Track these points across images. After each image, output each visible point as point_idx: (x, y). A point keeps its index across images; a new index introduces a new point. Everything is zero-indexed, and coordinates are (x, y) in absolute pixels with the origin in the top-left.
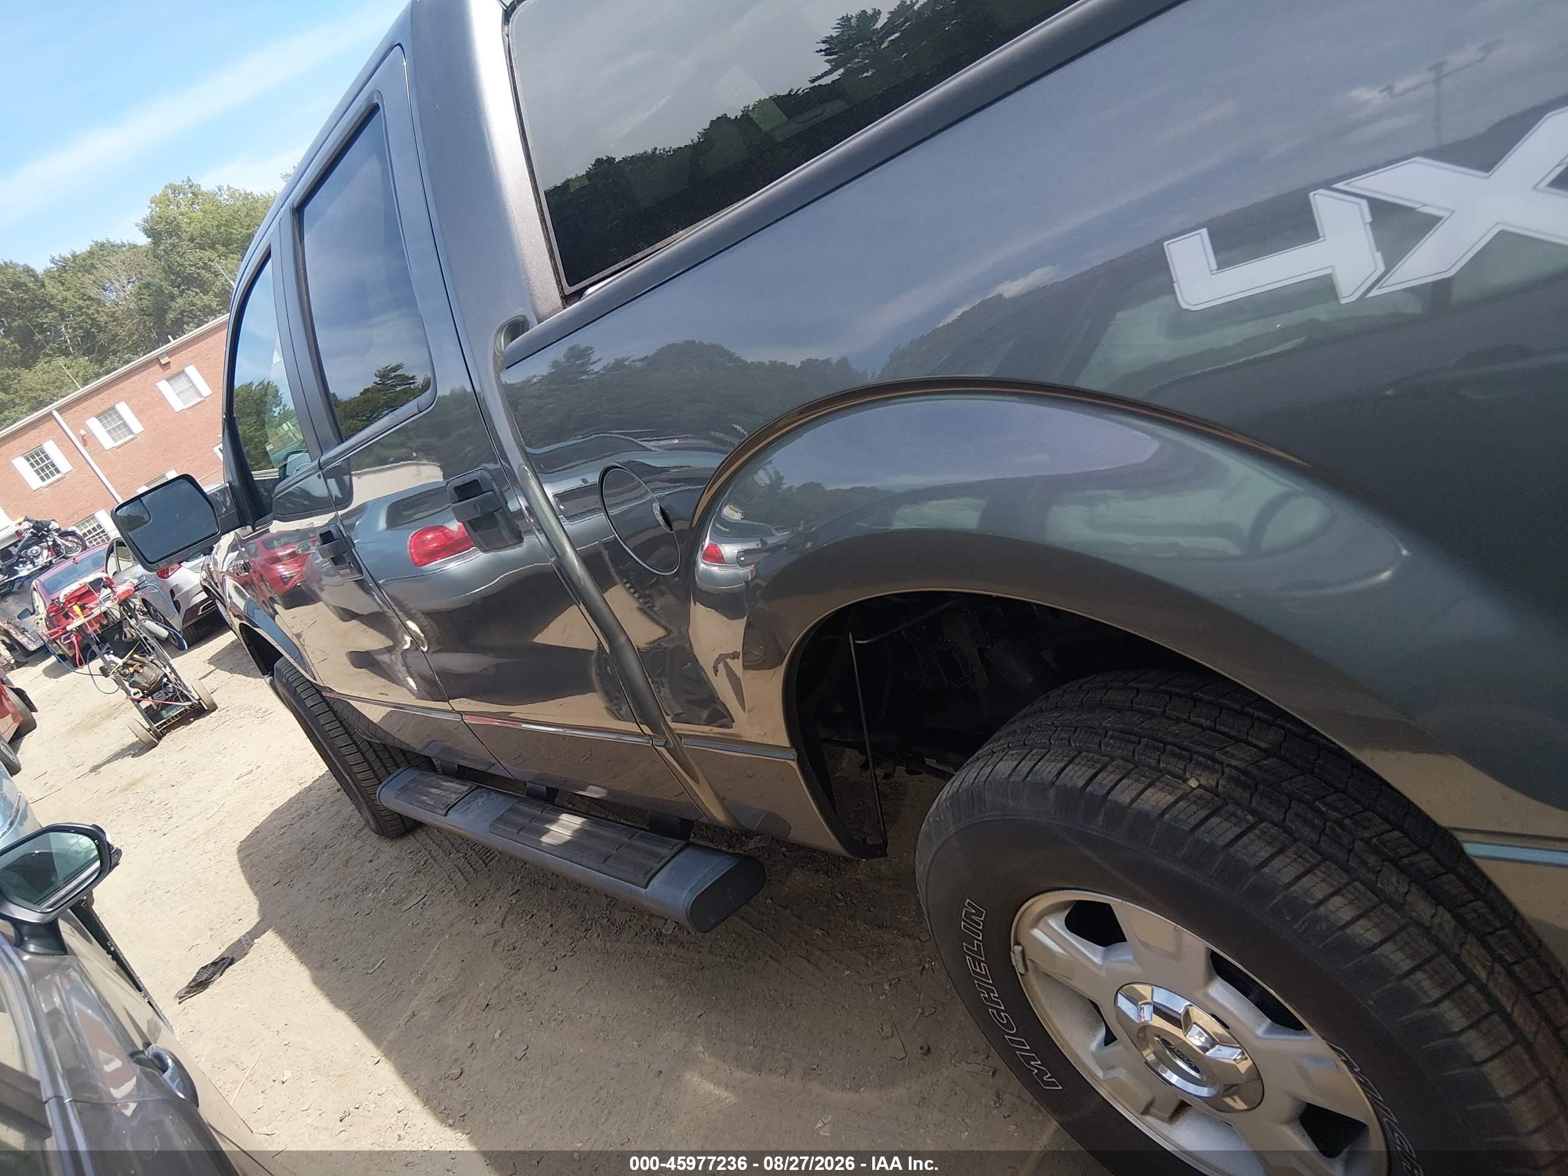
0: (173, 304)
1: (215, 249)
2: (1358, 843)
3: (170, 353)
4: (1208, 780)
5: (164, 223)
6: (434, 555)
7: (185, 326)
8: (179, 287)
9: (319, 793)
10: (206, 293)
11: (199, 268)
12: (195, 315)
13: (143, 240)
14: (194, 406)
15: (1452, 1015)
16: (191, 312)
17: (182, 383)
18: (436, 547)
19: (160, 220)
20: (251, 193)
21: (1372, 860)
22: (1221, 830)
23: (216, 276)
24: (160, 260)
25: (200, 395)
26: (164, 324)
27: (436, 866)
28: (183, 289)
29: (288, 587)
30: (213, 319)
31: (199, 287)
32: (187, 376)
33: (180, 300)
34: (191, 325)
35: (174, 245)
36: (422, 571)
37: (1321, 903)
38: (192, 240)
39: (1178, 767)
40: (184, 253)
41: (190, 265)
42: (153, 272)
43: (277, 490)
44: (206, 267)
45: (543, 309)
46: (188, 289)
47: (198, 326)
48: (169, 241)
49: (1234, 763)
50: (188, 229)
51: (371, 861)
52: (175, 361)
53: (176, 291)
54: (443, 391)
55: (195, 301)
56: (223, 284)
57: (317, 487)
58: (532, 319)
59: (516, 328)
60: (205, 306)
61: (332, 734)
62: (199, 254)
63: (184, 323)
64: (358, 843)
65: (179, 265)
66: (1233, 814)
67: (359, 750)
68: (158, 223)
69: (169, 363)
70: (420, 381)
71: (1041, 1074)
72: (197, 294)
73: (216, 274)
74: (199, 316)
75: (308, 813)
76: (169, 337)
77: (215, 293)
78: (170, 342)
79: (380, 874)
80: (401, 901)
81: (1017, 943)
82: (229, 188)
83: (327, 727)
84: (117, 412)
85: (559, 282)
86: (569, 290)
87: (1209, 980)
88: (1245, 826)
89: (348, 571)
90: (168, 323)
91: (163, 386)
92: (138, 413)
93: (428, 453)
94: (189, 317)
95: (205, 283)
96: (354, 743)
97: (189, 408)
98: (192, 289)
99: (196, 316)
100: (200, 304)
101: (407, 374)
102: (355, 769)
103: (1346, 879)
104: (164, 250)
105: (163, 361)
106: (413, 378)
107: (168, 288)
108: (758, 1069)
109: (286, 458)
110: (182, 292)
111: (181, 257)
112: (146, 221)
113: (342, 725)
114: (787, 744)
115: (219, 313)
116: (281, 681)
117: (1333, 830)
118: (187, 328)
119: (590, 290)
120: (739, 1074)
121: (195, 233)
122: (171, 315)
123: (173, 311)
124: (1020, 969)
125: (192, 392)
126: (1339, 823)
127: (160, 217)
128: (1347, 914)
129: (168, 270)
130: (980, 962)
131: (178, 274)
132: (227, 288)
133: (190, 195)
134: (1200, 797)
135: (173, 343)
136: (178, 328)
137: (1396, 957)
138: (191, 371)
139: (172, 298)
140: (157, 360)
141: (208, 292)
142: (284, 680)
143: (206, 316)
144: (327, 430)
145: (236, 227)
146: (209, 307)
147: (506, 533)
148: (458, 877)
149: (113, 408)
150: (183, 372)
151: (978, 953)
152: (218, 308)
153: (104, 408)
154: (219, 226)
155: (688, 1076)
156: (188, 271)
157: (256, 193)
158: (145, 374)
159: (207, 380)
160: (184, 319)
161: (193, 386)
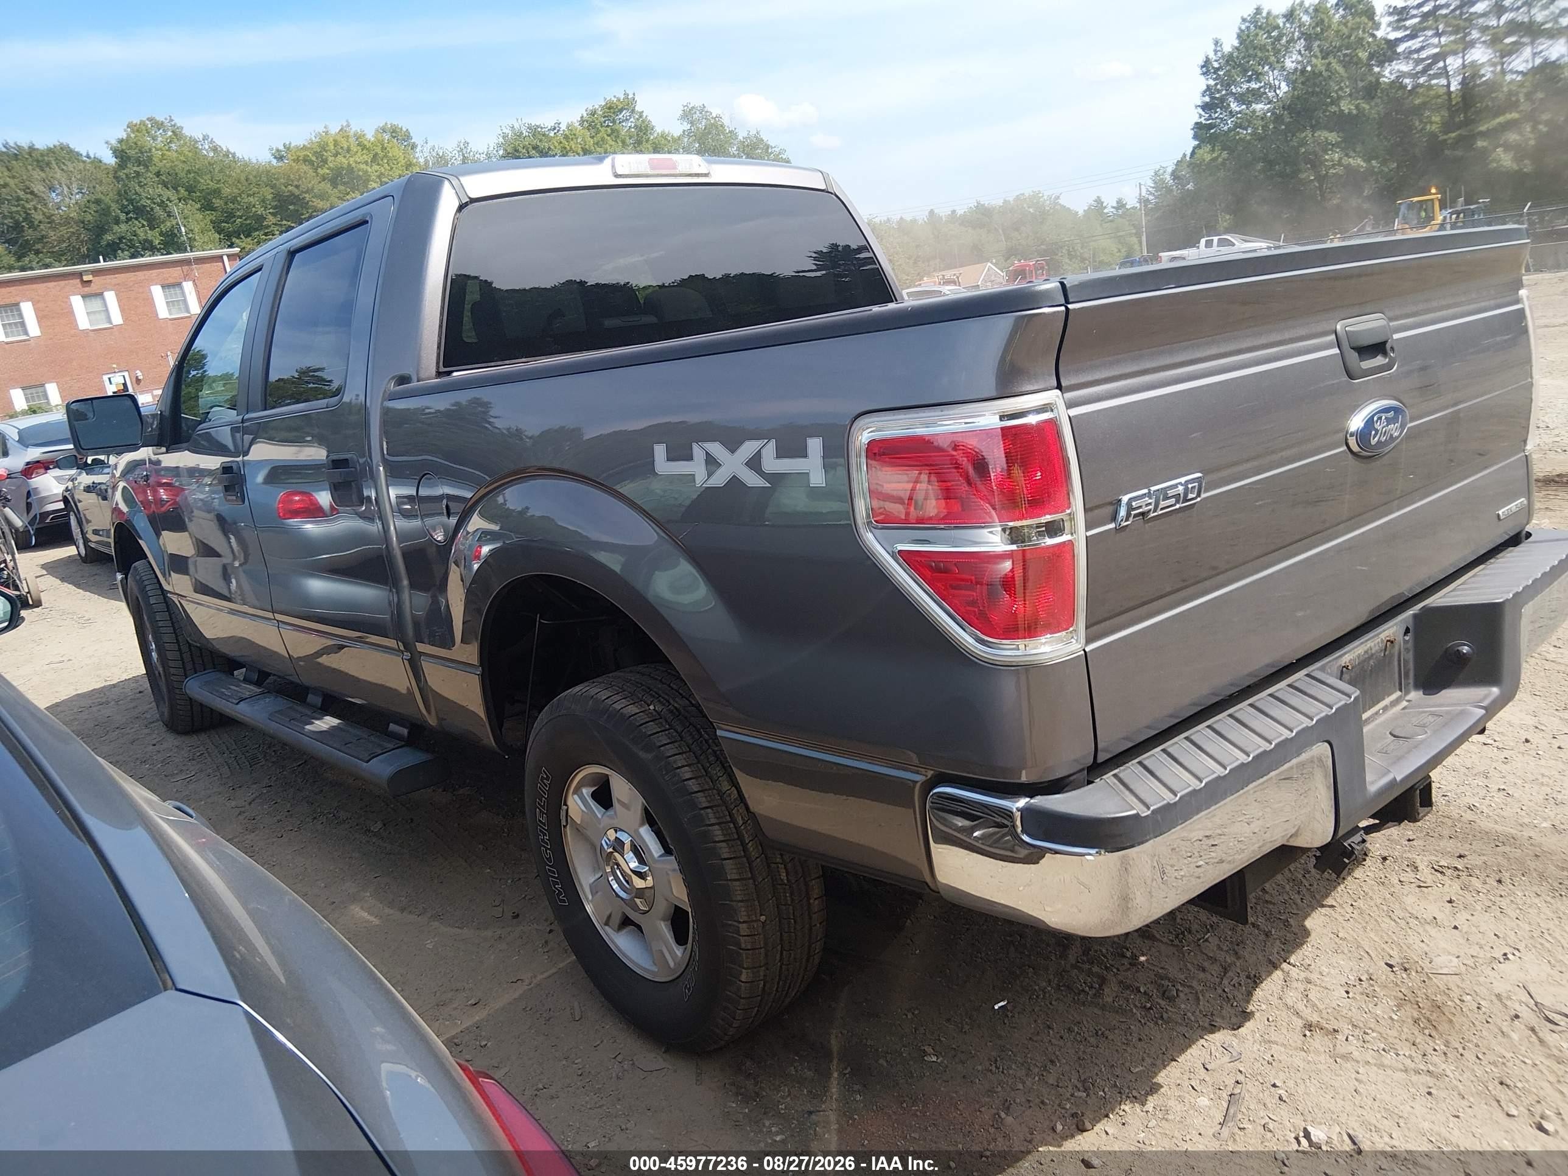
0: (116, 228)
1: (177, 191)
2: (710, 750)
3: (95, 272)
4: (659, 708)
5: (137, 151)
6: (296, 513)
7: (119, 251)
8: (127, 214)
9: (122, 691)
10: (152, 228)
11: (154, 203)
13: (110, 159)
14: (100, 329)
15: (717, 833)
16: (131, 240)
17: (96, 304)
18: (300, 508)
19: (134, 146)
20: (234, 153)
21: (712, 758)
22: (652, 728)
23: (169, 216)
24: (118, 183)
25: (110, 322)
26: (99, 243)
27: (209, 759)
28: (131, 218)
29: (163, 509)
30: (150, 256)
31: (148, 220)
32: (104, 300)
33: (123, 227)
34: (126, 253)
35: (138, 174)
36: (283, 524)
37: (679, 768)
38: (158, 174)
39: (649, 700)
40: (145, 184)
41: (147, 198)
42: (107, 192)
43: (198, 428)
44: (162, 204)
45: (422, 375)
46: (136, 219)
47: (133, 256)
48: (135, 169)
49: (676, 705)
50: (158, 164)
51: (154, 745)
52: (98, 282)
53: (123, 217)
54: (346, 399)
55: (139, 232)
56: (173, 227)
57: (225, 436)
58: (414, 378)
59: (403, 380)
60: (146, 241)
61: (163, 630)
62: (160, 190)
63: (120, 249)
64: (147, 731)
65: (136, 193)
66: (661, 723)
67: (180, 650)
68: (130, 148)
69: (91, 281)
70: (335, 385)
71: (560, 893)
72: (143, 226)
73: (170, 215)
74: (138, 247)
75: (107, 703)
76: (101, 257)
77: (162, 231)
78: (99, 262)
79: (159, 755)
80: (172, 775)
81: (566, 804)
82: (212, 141)
83: (160, 624)
84: (19, 310)
85: (438, 363)
86: (442, 369)
87: (642, 824)
88: (663, 729)
89: (234, 498)
90: (104, 243)
91: (76, 301)
92: (41, 318)
93: (321, 440)
94: (126, 245)
95: (155, 219)
96: (178, 642)
98: (140, 220)
99: (133, 246)
100: (142, 236)
101: (325, 377)
102: (171, 664)
103: (695, 761)
104: (127, 175)
105: (86, 278)
106: (330, 381)
107: (115, 207)
108: (403, 910)
109: (212, 407)
110: (128, 220)
111: (141, 186)
112: (121, 141)
113: (173, 626)
114: (476, 663)
116: (135, 578)
117: (701, 742)
118: (121, 254)
119: (455, 374)
120: (387, 911)
121: (163, 170)
122: (108, 237)
123: (113, 234)
124: (563, 823)
125: (103, 316)
126: (707, 741)
127: (136, 144)
128: (688, 776)
129: (122, 194)
130: (543, 813)
131: (131, 201)
132: (176, 231)
133: (170, 133)
134: (651, 713)
135: (102, 264)
136: (111, 252)
137: (702, 800)
138: (110, 296)
139: (117, 222)
140: (80, 275)
141: (155, 228)
142: (138, 577)
143: (144, 249)
144: (257, 397)
145: (205, 178)
146: (151, 242)
147: (354, 497)
148: (225, 770)
149: (17, 305)
150: (102, 294)
151: (543, 807)
152: (158, 247)
153: (7, 301)
154: (189, 172)
155: (352, 907)
156: (143, 202)
157: (239, 155)
158: (62, 283)
159: (122, 310)
160: (121, 246)
161: (107, 310)
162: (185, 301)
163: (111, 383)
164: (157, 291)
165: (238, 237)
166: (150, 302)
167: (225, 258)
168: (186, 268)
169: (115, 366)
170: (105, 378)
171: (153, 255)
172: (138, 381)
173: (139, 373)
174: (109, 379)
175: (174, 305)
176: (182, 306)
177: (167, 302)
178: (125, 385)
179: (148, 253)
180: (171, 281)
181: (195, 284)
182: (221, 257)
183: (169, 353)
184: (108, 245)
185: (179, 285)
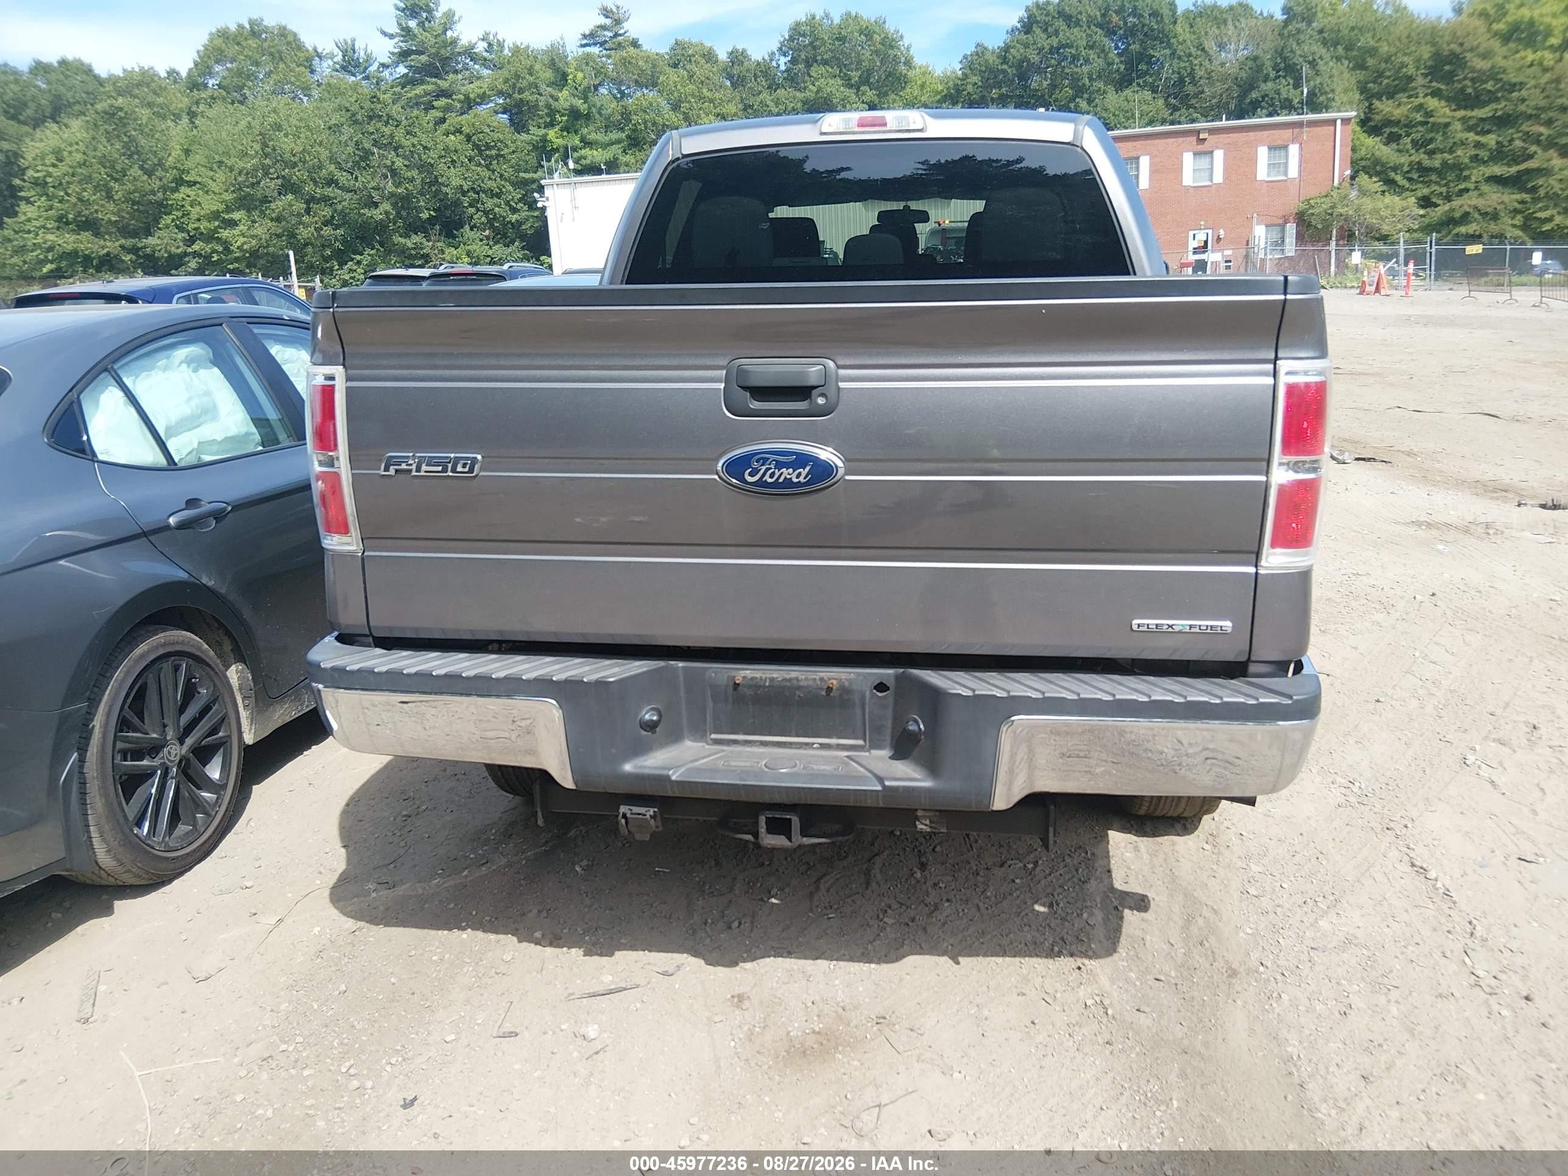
0: (1263, 85)
3: (1212, 131)
5: (1304, 7)
7: (1259, 110)
8: (1277, 71)
10: (1296, 87)
11: (1306, 61)
12: (1273, 104)
13: (1278, 15)
14: (1200, 187)
16: (1272, 99)
17: (1204, 162)
19: (1302, 2)
24: (1279, 40)
25: (1211, 180)
28: (1280, 75)
30: (1286, 115)
31: (1294, 79)
32: (1212, 158)
33: (1270, 84)
34: (1265, 111)
35: (1299, 31)
38: (1319, 32)
40: (1303, 42)
41: (1300, 55)
42: (1267, 49)
44: (1313, 62)
46: (1284, 77)
47: (1270, 115)
48: (1298, 25)
50: (1323, 20)
52: (1212, 139)
53: (1273, 75)
55: (1282, 90)
60: (1287, 99)
62: (1316, 48)
63: (1260, 107)
65: (1292, 51)
68: (1298, 4)
69: (1206, 139)
72: (1288, 84)
74: (1277, 106)
76: (1224, 116)
78: (1222, 120)
84: (1138, 163)
91: (1188, 158)
92: (1154, 171)
94: (1267, 103)
97: (1195, 187)
98: (1287, 78)
100: (1284, 95)
104: (1289, 32)
105: (1202, 136)
110: (1278, 77)
111: (1298, 44)
115: (1295, 110)
118: (1256, 113)
121: (1328, 26)
123: (1259, 91)
125: (1207, 174)
129: (1279, 52)
131: (1285, 59)
135: (1225, 123)
138: (1219, 155)
139: (1266, 79)
140: (1198, 132)
143: (1282, 108)
145: (1368, 35)
146: (1291, 101)
149: (1138, 158)
150: (1212, 152)
152: (1296, 106)
153: (1131, 155)
154: (1353, 29)
156: (1295, 60)
158: (1181, 140)
159: (1226, 169)
160: (1263, 104)
161: (1212, 169)
162: (1286, 164)
163: (1194, 239)
164: (1263, 152)
165: (1380, 99)
166: (1254, 161)
167: (1339, 122)
168: (1296, 130)
169: (1202, 223)
170: (1191, 233)
171: (1289, 114)
172: (1219, 239)
173: (1222, 232)
174: (1194, 235)
175: (1274, 168)
176: (1282, 169)
177: (1269, 165)
178: (1206, 242)
179: (1285, 112)
180: (1279, 142)
181: (1301, 148)
182: (1334, 121)
183: (1255, 215)
184: (1251, 102)
185: (1286, 147)
